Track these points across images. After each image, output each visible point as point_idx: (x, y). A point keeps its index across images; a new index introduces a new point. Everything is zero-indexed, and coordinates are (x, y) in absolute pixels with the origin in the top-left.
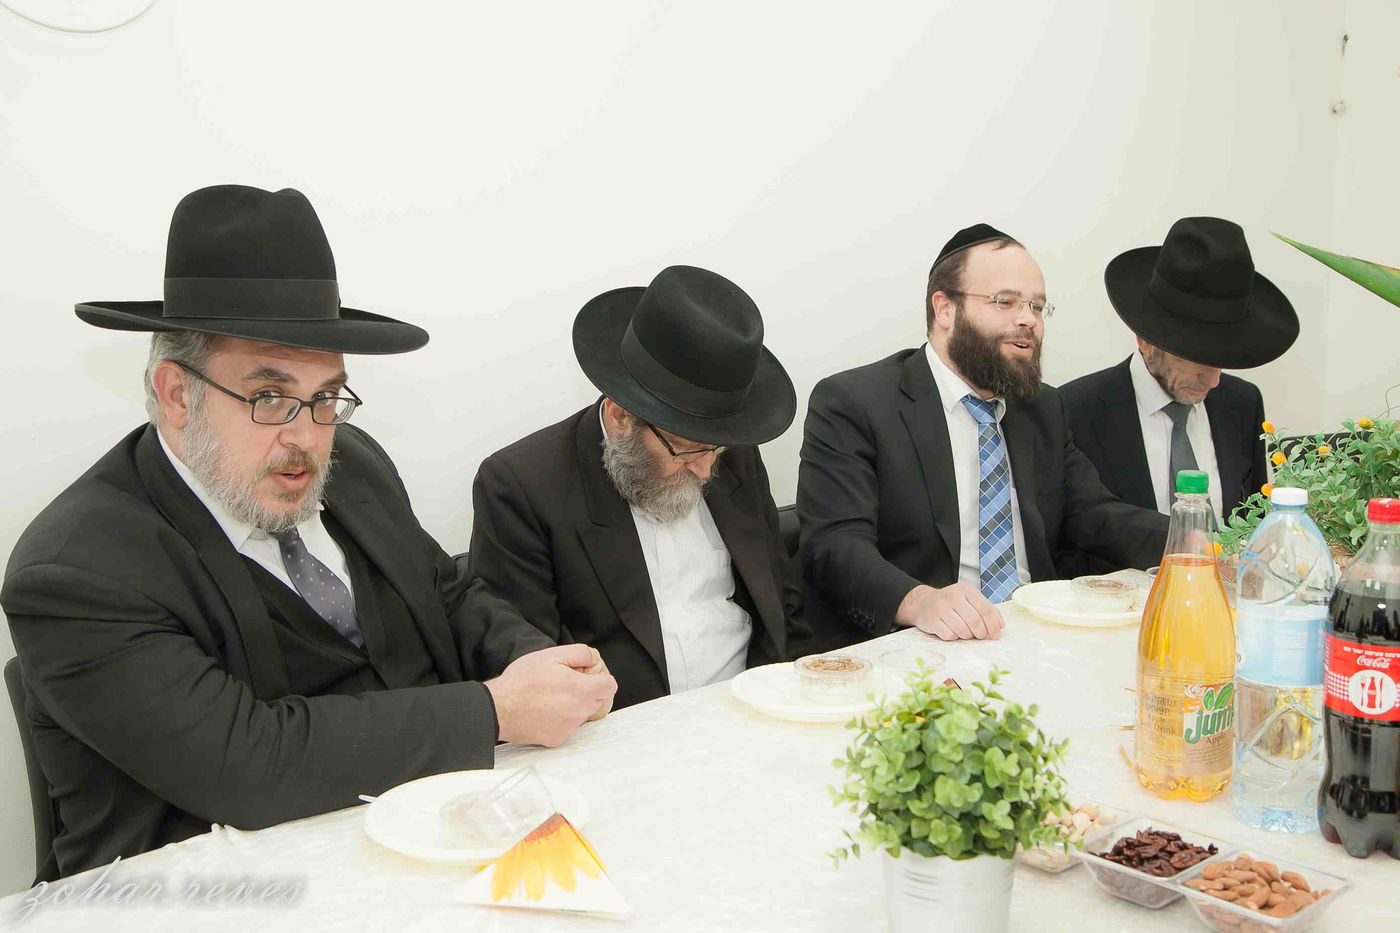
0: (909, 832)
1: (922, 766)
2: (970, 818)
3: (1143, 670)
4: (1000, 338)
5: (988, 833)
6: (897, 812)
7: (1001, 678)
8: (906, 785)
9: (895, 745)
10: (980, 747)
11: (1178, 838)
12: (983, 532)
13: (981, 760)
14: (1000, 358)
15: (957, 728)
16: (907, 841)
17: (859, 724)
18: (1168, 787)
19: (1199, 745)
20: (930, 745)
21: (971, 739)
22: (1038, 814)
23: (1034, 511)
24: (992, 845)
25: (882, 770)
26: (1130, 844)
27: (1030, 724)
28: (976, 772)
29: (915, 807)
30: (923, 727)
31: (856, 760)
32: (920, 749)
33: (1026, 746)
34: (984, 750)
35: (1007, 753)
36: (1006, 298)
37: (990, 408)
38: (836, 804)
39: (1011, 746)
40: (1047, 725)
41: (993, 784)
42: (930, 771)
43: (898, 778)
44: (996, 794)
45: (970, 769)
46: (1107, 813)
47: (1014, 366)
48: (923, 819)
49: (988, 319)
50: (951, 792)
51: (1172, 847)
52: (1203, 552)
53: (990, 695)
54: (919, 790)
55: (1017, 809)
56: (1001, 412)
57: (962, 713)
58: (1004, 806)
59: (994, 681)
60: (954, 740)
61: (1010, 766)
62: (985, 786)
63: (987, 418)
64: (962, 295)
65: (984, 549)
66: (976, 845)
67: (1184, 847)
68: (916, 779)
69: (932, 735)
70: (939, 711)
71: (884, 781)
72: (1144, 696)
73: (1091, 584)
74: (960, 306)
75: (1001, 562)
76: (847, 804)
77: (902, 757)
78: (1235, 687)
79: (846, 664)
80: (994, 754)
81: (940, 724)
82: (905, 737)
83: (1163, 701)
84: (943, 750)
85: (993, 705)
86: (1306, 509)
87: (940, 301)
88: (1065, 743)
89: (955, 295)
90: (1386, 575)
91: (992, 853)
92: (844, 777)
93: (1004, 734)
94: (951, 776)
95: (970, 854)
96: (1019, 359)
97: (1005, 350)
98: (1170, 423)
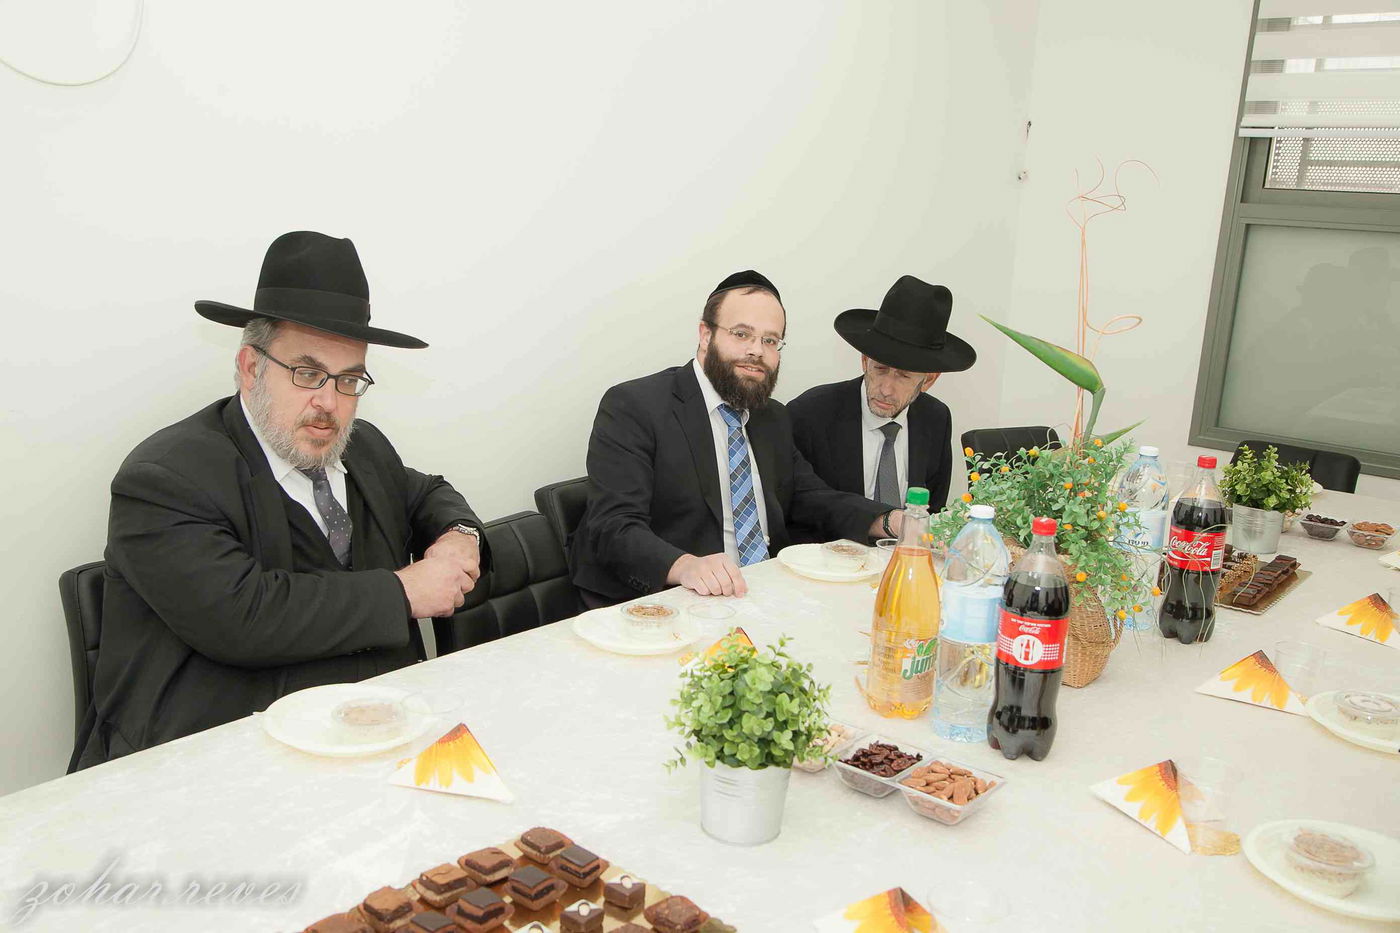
0: (722, 750)
1: (733, 703)
2: (765, 742)
3: (876, 626)
4: (734, 362)
5: (776, 752)
6: (714, 737)
7: (787, 642)
8: (722, 719)
9: (716, 690)
10: (774, 692)
11: (896, 749)
12: (737, 511)
13: (774, 703)
15: (760, 680)
16: (720, 756)
17: (689, 675)
18: (888, 709)
19: (911, 681)
20: (740, 690)
21: (768, 688)
22: (809, 737)
23: (773, 498)
24: (779, 759)
25: (707, 709)
26: (865, 754)
27: (807, 677)
28: (770, 710)
29: (728, 734)
30: (734, 677)
31: (688, 700)
32: (732, 693)
33: (803, 690)
34: (777, 696)
35: (791, 697)
36: (743, 331)
37: (738, 415)
38: (669, 728)
39: (794, 692)
40: (819, 676)
41: (781, 719)
42: (738, 709)
43: (716, 713)
44: (782, 726)
45: (765, 709)
46: (851, 731)
48: (733, 742)
50: (753, 724)
51: (892, 756)
53: (779, 654)
54: (731, 723)
55: (796, 734)
57: (762, 671)
58: (788, 734)
59: (782, 644)
60: (757, 689)
61: (793, 707)
62: (776, 720)
63: (735, 423)
65: (739, 526)
66: (768, 760)
67: (901, 756)
68: (729, 714)
69: (741, 683)
70: (745, 666)
71: (707, 716)
72: (876, 646)
73: (833, 550)
74: (713, 335)
75: (751, 536)
76: (677, 729)
77: (720, 699)
78: (939, 642)
80: (783, 698)
81: (747, 677)
82: (722, 684)
84: (750, 696)
85: (783, 662)
86: (993, 521)
87: (703, 329)
88: (828, 688)
89: (715, 328)
90: (1041, 568)
91: (778, 764)
92: (675, 711)
93: (791, 684)
94: (753, 713)
95: (763, 765)
96: (750, 379)
97: (739, 372)
98: (883, 438)
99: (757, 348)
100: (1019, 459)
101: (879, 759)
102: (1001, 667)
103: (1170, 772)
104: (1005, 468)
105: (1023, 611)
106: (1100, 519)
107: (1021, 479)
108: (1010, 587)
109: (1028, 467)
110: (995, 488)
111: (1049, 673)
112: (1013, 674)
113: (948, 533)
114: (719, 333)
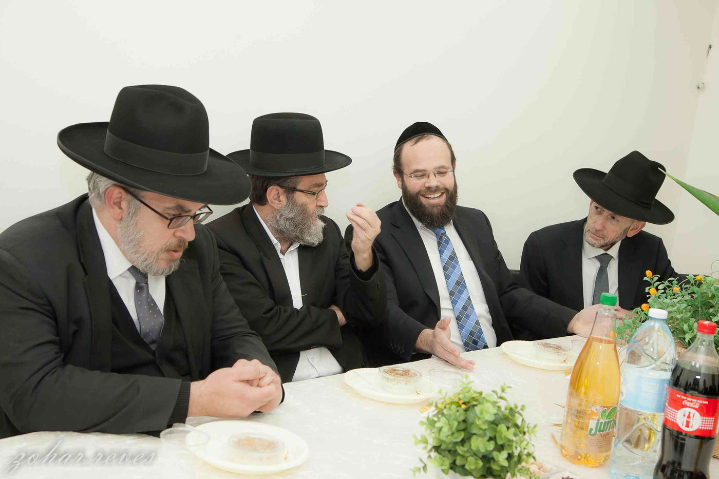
0: (454, 463)
1: (466, 429)
2: (487, 458)
5: (494, 467)
6: (450, 451)
7: (507, 390)
8: (456, 438)
9: (453, 417)
10: (494, 423)
13: (495, 431)
15: (486, 412)
16: (453, 466)
17: (434, 404)
20: (470, 419)
21: (491, 418)
22: (519, 460)
24: (495, 473)
25: (446, 430)
27: (520, 414)
28: (492, 436)
29: (460, 450)
30: (466, 410)
31: (431, 423)
32: (464, 421)
33: (516, 426)
34: (497, 425)
35: (508, 428)
39: (510, 425)
40: (529, 417)
41: (500, 443)
42: (469, 433)
43: (453, 434)
44: (500, 448)
45: (489, 434)
48: (463, 456)
50: (479, 444)
53: (501, 398)
54: (463, 441)
55: (510, 457)
57: (489, 405)
58: (504, 454)
59: (503, 391)
60: (484, 418)
61: (510, 434)
62: (496, 443)
66: (488, 472)
68: (462, 436)
69: (471, 414)
70: (475, 403)
71: (446, 435)
77: (456, 424)
78: (618, 409)
79: (407, 372)
80: (502, 427)
81: (477, 409)
82: (458, 414)
84: (478, 422)
85: (503, 404)
86: (666, 321)
88: (535, 426)
92: (423, 431)
93: (507, 418)
94: (480, 436)
97: (425, 202)
98: (598, 265)
100: (688, 282)
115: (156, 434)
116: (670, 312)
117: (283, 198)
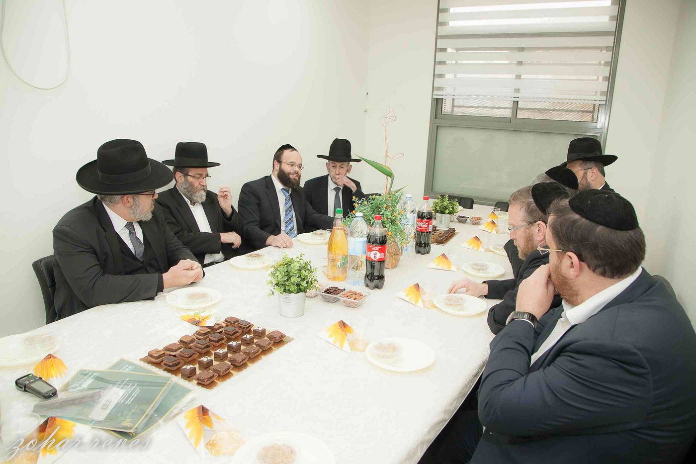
0: (285, 289)
1: (288, 275)
2: (298, 285)
4: (290, 174)
5: (302, 288)
6: (282, 285)
7: (303, 256)
9: (282, 271)
10: (299, 270)
11: (337, 288)
12: (286, 223)
13: (300, 273)
14: (290, 179)
15: (296, 266)
16: (285, 290)
17: (273, 267)
19: (341, 269)
20: (289, 270)
21: (298, 268)
22: (312, 283)
23: (299, 217)
24: (303, 290)
25: (280, 276)
26: (328, 290)
27: (310, 265)
29: (287, 283)
30: (287, 267)
31: (273, 274)
32: (287, 271)
33: (308, 270)
34: (301, 271)
35: (305, 271)
36: (292, 164)
37: (288, 191)
38: (268, 284)
39: (306, 270)
40: (313, 265)
41: (303, 277)
43: (283, 277)
44: (303, 279)
45: (298, 274)
46: (323, 284)
47: (293, 180)
48: (288, 286)
49: (287, 169)
50: (295, 280)
51: (336, 290)
52: (340, 226)
53: (301, 259)
54: (287, 280)
55: (307, 283)
56: (290, 192)
57: (296, 263)
58: (305, 282)
59: (301, 256)
60: (295, 268)
61: (306, 273)
62: (301, 278)
63: (287, 194)
64: (281, 162)
65: (287, 227)
66: (300, 291)
67: (339, 289)
68: (286, 278)
69: (289, 268)
70: (290, 263)
71: (280, 278)
73: (315, 234)
74: (281, 165)
75: (291, 230)
76: (270, 284)
77: (283, 273)
79: (258, 255)
80: (303, 271)
81: (291, 266)
82: (284, 269)
83: (333, 260)
84: (293, 271)
85: (302, 262)
86: (363, 217)
87: (276, 163)
88: (316, 269)
89: (280, 162)
90: (378, 231)
91: (302, 292)
92: (270, 278)
93: (305, 267)
94: (294, 276)
95: (298, 292)
96: (294, 179)
97: (291, 176)
98: (335, 193)
99: (297, 169)
100: (370, 199)
101: (332, 291)
102: (368, 262)
103: (417, 286)
104: (365, 202)
105: (373, 244)
106: (395, 216)
107: (370, 205)
108: (369, 237)
109: (372, 201)
110: (362, 208)
111: (382, 261)
112: (371, 264)
113: (349, 224)
114: (283, 164)
115: (152, 299)
116: (363, 213)
117: (183, 178)
